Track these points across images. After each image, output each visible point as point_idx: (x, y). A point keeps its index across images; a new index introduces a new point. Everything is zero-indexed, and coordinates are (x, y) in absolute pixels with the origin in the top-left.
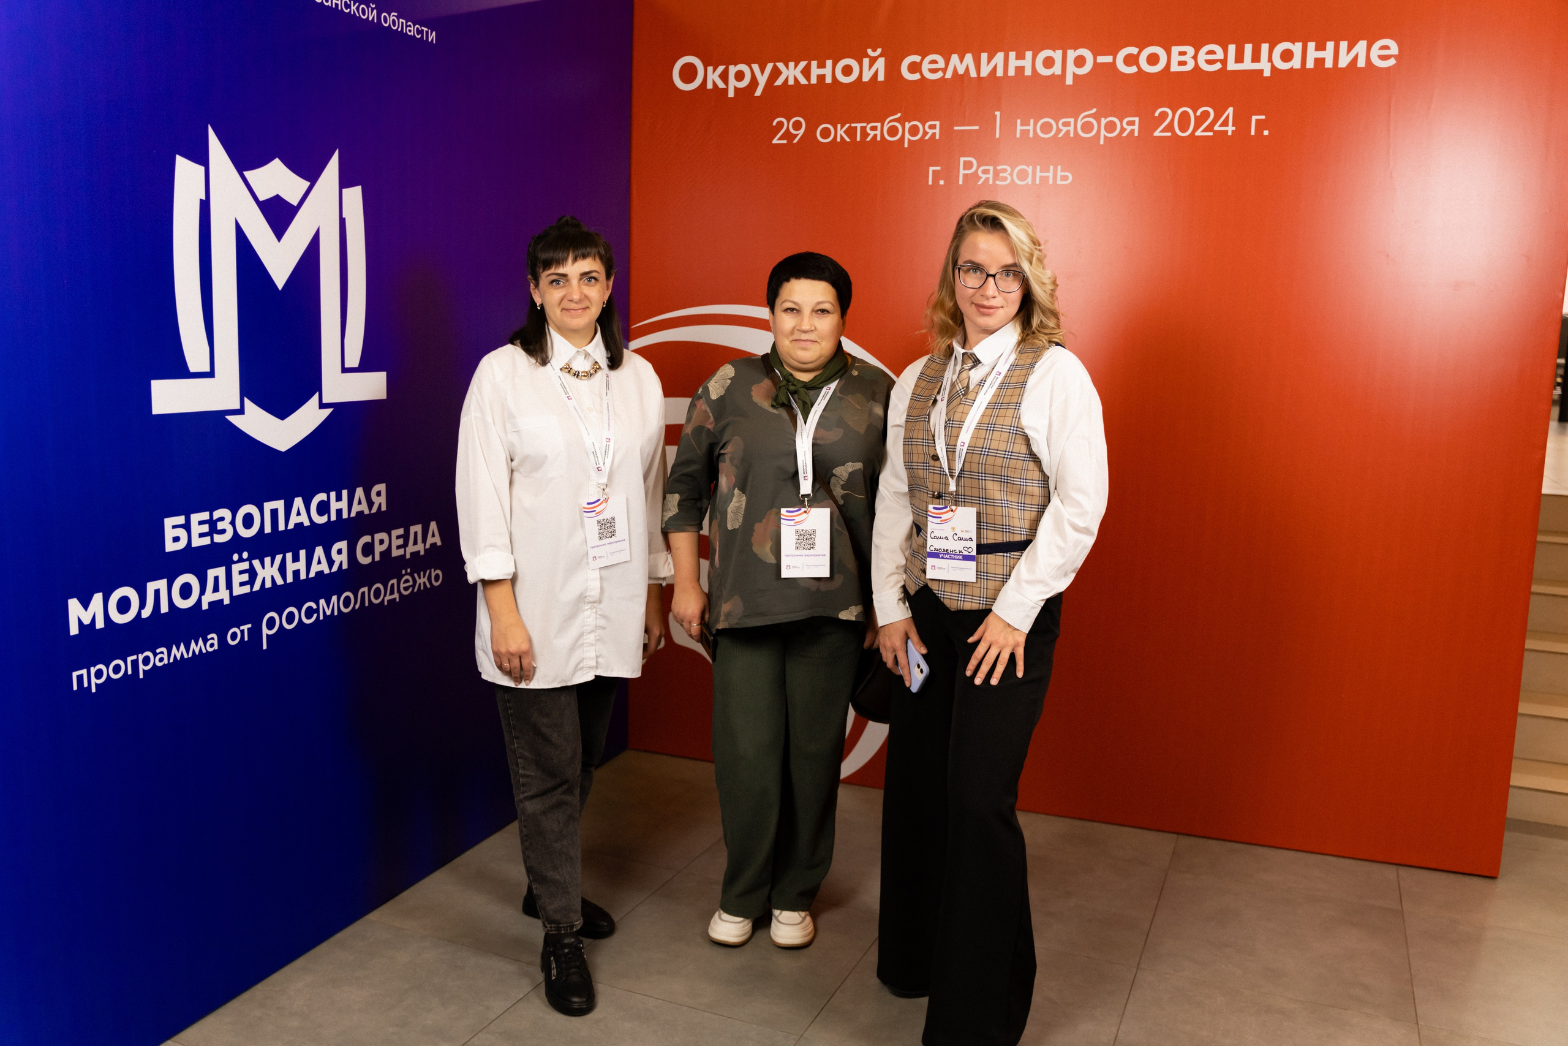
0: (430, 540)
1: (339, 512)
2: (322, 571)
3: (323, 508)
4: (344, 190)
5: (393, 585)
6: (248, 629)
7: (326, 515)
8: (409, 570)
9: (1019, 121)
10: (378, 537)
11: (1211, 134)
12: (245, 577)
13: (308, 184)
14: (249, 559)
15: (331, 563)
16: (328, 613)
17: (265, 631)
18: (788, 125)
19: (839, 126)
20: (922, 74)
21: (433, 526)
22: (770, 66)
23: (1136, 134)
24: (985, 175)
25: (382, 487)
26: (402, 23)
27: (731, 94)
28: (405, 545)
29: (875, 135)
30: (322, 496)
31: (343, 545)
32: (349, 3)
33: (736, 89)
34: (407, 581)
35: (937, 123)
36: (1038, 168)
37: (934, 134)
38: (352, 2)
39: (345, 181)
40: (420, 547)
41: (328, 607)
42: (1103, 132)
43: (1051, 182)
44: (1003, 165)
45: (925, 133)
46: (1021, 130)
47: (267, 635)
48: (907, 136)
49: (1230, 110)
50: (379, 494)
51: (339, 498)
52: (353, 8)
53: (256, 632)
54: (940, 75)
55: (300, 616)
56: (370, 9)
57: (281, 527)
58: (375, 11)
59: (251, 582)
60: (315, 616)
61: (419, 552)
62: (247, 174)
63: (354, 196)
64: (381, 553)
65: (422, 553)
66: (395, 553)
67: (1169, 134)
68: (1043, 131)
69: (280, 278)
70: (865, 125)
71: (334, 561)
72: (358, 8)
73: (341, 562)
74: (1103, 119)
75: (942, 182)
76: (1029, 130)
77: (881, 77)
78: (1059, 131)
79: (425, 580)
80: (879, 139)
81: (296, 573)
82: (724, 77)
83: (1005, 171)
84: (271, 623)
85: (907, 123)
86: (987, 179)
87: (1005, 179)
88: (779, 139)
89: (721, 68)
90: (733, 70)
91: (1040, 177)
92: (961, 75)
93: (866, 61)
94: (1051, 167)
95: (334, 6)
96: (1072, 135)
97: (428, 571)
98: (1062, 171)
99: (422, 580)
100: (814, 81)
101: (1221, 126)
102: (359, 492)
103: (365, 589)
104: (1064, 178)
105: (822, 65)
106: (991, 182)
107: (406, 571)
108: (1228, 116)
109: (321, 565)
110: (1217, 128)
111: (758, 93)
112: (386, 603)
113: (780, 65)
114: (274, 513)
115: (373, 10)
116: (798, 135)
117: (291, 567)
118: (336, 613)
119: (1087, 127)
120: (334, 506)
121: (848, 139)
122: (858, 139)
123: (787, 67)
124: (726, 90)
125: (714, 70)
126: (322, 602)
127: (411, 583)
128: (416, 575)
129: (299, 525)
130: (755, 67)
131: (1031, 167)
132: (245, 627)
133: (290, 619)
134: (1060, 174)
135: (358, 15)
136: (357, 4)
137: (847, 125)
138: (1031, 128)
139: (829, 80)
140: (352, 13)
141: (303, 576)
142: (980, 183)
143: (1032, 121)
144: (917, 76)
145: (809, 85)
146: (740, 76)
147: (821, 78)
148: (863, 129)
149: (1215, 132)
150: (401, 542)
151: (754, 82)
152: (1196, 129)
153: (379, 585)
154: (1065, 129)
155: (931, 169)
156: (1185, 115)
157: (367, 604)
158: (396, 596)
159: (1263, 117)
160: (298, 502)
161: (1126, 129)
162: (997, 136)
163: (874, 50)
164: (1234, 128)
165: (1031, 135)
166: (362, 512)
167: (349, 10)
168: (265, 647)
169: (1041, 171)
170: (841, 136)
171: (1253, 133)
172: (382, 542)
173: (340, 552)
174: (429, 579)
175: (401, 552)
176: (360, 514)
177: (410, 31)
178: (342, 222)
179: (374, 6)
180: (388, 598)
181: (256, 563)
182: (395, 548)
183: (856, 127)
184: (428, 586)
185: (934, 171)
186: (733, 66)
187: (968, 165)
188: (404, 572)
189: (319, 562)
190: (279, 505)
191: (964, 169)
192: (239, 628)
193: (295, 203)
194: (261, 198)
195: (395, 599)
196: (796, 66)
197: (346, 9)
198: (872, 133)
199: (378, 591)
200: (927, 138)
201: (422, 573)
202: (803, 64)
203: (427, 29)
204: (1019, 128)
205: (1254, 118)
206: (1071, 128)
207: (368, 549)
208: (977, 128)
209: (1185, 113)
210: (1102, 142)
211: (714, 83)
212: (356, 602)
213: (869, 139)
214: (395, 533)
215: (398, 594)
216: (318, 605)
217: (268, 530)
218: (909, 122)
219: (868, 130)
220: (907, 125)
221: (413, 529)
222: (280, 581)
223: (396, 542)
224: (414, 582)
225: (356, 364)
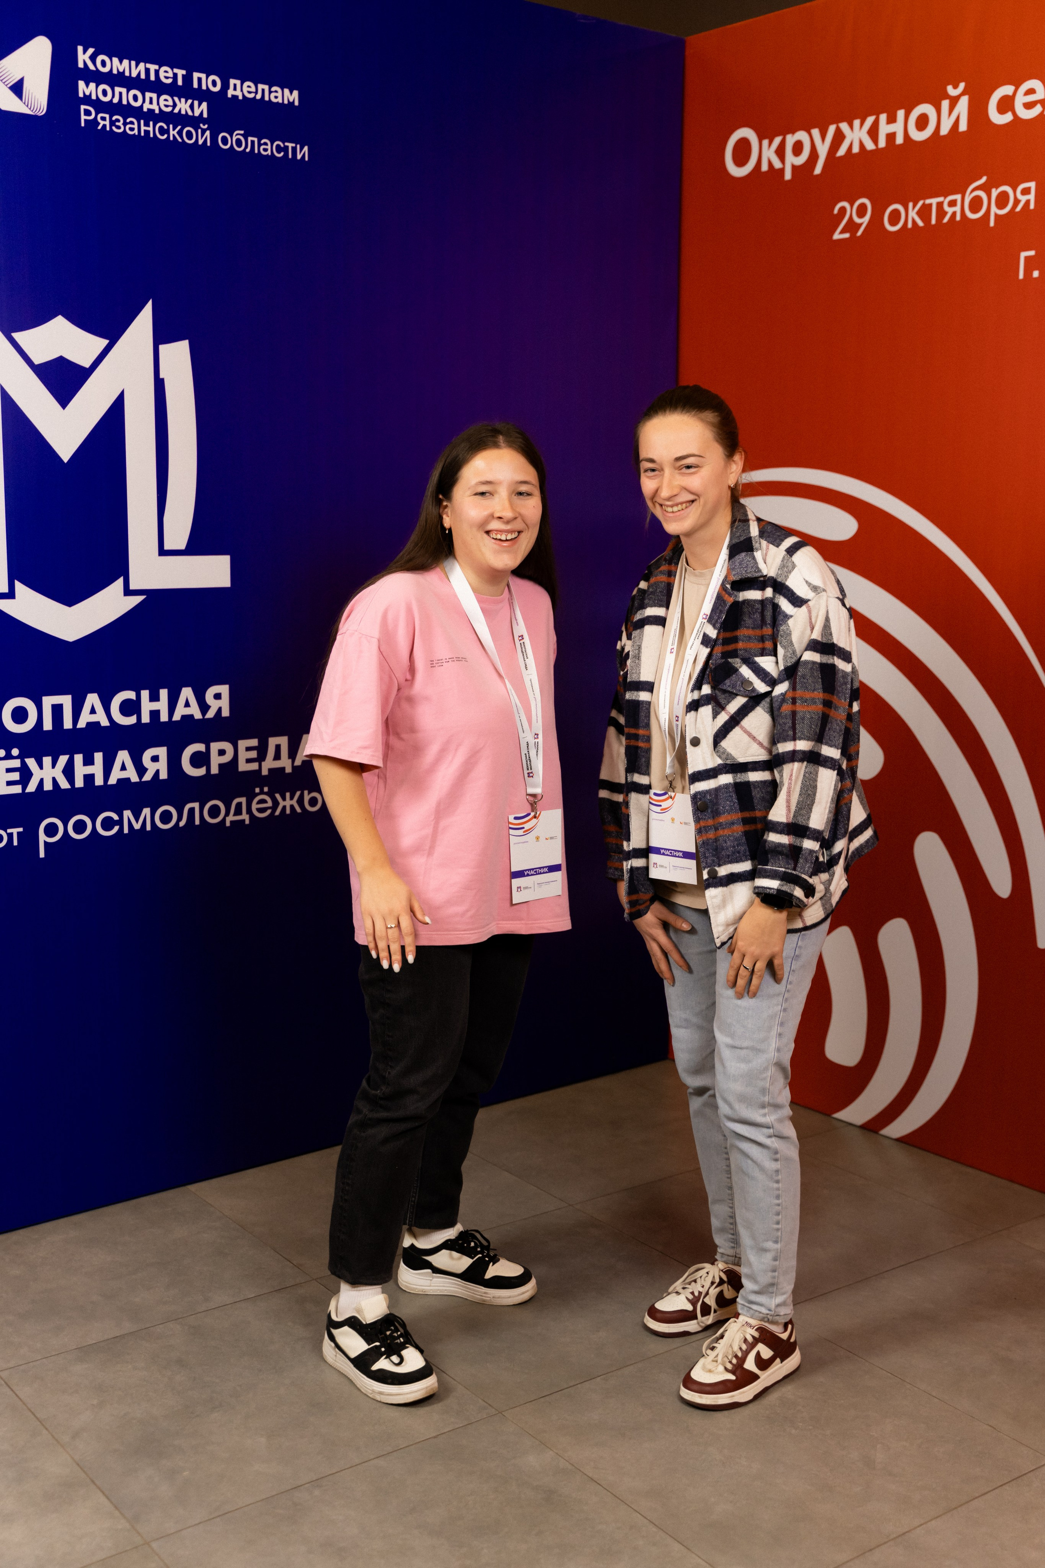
0: (301, 756)
1: (155, 714)
2: (128, 779)
3: (129, 708)
4: (162, 348)
5: (239, 805)
6: (18, 833)
7: (135, 716)
8: (266, 789)
10: (215, 746)
12: (16, 776)
13: (104, 342)
15: (141, 770)
16: (137, 826)
17: (42, 838)
18: (851, 211)
19: (911, 205)
20: (1014, 114)
22: (832, 129)
25: (224, 689)
26: (253, 142)
27: (788, 176)
28: (261, 757)
29: (954, 214)
30: (131, 695)
31: (162, 752)
32: (165, 127)
33: (794, 167)
34: (263, 801)
35: (1032, 185)
37: (1028, 202)
38: (171, 126)
39: (163, 336)
40: (285, 763)
41: (137, 821)
45: (1017, 202)
47: (45, 842)
48: (994, 209)
50: (218, 696)
51: (154, 698)
52: (172, 132)
53: (29, 838)
54: (1038, 110)
55: (94, 825)
56: (200, 131)
57: (68, 724)
58: (208, 133)
59: (23, 782)
60: (116, 828)
61: (283, 769)
62: (16, 336)
63: (178, 352)
64: (221, 766)
65: (289, 770)
66: (243, 767)
69: (65, 448)
70: (941, 199)
71: (146, 770)
72: (180, 133)
73: (158, 770)
75: (1036, 274)
77: (963, 127)
79: (294, 802)
80: (958, 218)
81: (89, 778)
82: (780, 152)
84: (51, 830)
85: (994, 190)
88: (841, 233)
89: (777, 140)
90: (790, 140)
93: (945, 104)
95: (142, 134)
97: (298, 793)
99: (287, 802)
100: (882, 143)
102: (187, 693)
103: (196, 805)
105: (892, 120)
107: (261, 790)
109: (125, 772)
111: (818, 170)
112: (228, 824)
113: (844, 126)
114: (57, 710)
115: (204, 131)
116: (861, 225)
117: (81, 770)
118: (148, 828)
120: (147, 706)
121: (920, 223)
122: (933, 222)
123: (851, 126)
124: (782, 171)
125: (770, 144)
126: (127, 814)
127: (270, 804)
128: (278, 796)
129: (94, 725)
130: (816, 132)
132: (15, 831)
133: (80, 827)
135: (180, 140)
136: (179, 127)
137: (920, 203)
139: (900, 140)
140: (171, 138)
141: (99, 781)
144: (1008, 117)
145: (878, 150)
146: (798, 148)
148: (940, 205)
150: (253, 754)
151: (814, 155)
153: (217, 802)
155: (1023, 255)
157: (197, 822)
158: (245, 817)
160: (93, 699)
163: (956, 87)
166: (191, 716)
167: (166, 136)
168: (42, 855)
170: (914, 220)
172: (222, 752)
173: (155, 759)
174: (300, 801)
175: (254, 766)
176: (187, 717)
177: (265, 150)
178: (159, 385)
179: (206, 126)
180: (231, 818)
181: (31, 762)
182: (244, 761)
183: (931, 205)
184: (299, 810)
185: (1026, 258)
186: (792, 135)
188: (257, 790)
189: (124, 768)
190: (66, 701)
192: (6, 832)
193: (87, 365)
194: (37, 360)
195: (244, 820)
196: (862, 124)
197: (162, 135)
198: (951, 211)
199: (215, 808)
200: (1018, 209)
201: (288, 794)
202: (870, 120)
203: (294, 145)
207: (201, 760)
211: (770, 164)
212: (180, 818)
213: (946, 220)
214: (243, 744)
215: (248, 815)
216: (121, 816)
217: (48, 725)
218: (997, 188)
219: (946, 207)
220: (995, 193)
221: (273, 742)
222: (64, 784)
223: (243, 755)
224: (276, 803)
225: (182, 546)
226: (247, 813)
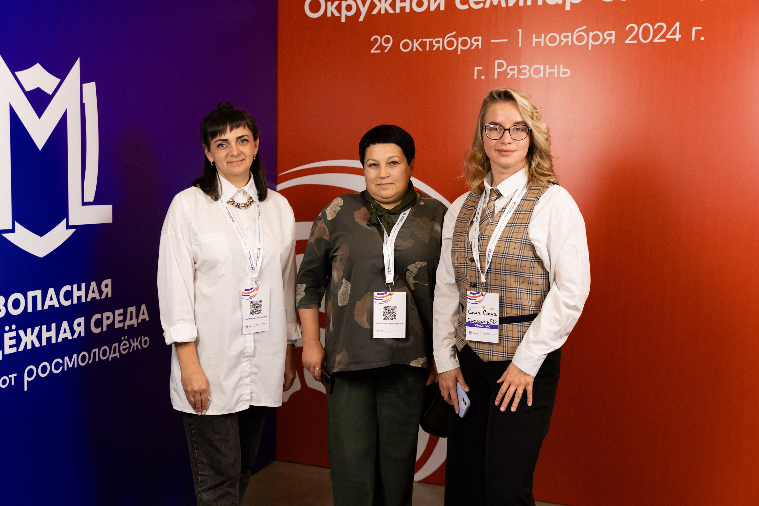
0: (141, 317)
1: (79, 298)
2: (67, 338)
3: (69, 295)
4: (84, 85)
5: (115, 347)
6: (14, 377)
7: (70, 300)
9: (534, 35)
10: (106, 315)
11: (664, 40)
12: (14, 342)
13: (59, 80)
14: (17, 330)
15: (73, 332)
16: (70, 366)
17: (26, 378)
18: (381, 40)
19: (415, 41)
20: (469, 6)
21: (143, 307)
23: (613, 42)
24: (512, 71)
25: (109, 281)
27: (343, 20)
28: (124, 320)
29: (439, 47)
30: (68, 288)
31: (81, 320)
33: (346, 17)
34: (125, 344)
35: (480, 38)
36: (547, 66)
37: (478, 45)
39: (84, 79)
40: (134, 322)
41: (71, 363)
42: (591, 41)
43: (556, 76)
44: (524, 64)
45: (472, 45)
46: (536, 42)
47: (27, 381)
48: (460, 47)
49: (678, 24)
50: (106, 286)
51: (79, 289)
53: (19, 380)
54: (481, 5)
55: (51, 368)
57: (39, 308)
59: (17, 345)
60: (61, 368)
61: (133, 325)
62: (17, 73)
63: (91, 88)
64: (108, 326)
65: (136, 326)
66: (117, 325)
67: (636, 42)
68: (550, 42)
69: (40, 141)
70: (431, 40)
71: (75, 331)
73: (80, 332)
74: (591, 33)
75: (483, 77)
76: (541, 42)
77: (442, 8)
78: (561, 41)
79: (138, 344)
80: (441, 49)
81: (49, 339)
82: (339, 8)
83: (525, 69)
84: (30, 373)
85: (460, 38)
86: (513, 75)
87: (525, 74)
88: (375, 50)
89: (336, 3)
90: (344, 4)
91: (549, 72)
92: (495, 5)
94: (556, 66)
96: (570, 44)
97: (140, 338)
98: (563, 68)
99: (135, 344)
100: (398, 11)
101: (671, 35)
102: (93, 285)
103: (96, 350)
104: (565, 73)
105: (403, 1)
106: (516, 77)
107: (125, 338)
108: (676, 28)
109: (65, 334)
110: (668, 36)
111: (361, 19)
112: (110, 360)
113: (376, 1)
114: (35, 298)
116: (387, 47)
117: (45, 335)
118: (76, 366)
119: (580, 38)
120: (76, 294)
121: (421, 50)
122: (428, 49)
124: (340, 18)
125: (332, 4)
126: (66, 359)
127: (128, 346)
128: (131, 341)
129: (51, 307)
130: (359, 2)
131: (542, 66)
132: (12, 376)
133: (44, 369)
134: (562, 70)
137: (420, 40)
138: (542, 40)
139: (408, 10)
141: (53, 341)
142: (509, 77)
143: (543, 35)
144: (466, 7)
145: (395, 13)
146: (349, 8)
147: (403, 9)
148: (431, 42)
149: (667, 39)
150: (121, 318)
151: (358, 12)
152: (654, 37)
153: (105, 347)
154: (565, 40)
155: (476, 68)
156: (646, 29)
157: (97, 360)
158: (117, 354)
159: (700, 28)
160: (51, 292)
161: (606, 39)
162: (520, 46)
164: (680, 36)
165: (542, 45)
166: (95, 298)
168: (26, 389)
169: (549, 69)
170: (416, 48)
171: (693, 39)
172: (108, 318)
173: (79, 325)
174: (140, 343)
175: (121, 325)
176: (93, 299)
178: (83, 106)
180: (112, 356)
181: (21, 332)
182: (117, 322)
183: (426, 42)
184: (140, 348)
185: (478, 70)
186: (344, 1)
187: (500, 66)
189: (65, 332)
190: (38, 293)
191: (498, 68)
192: (8, 377)
193: (50, 93)
194: (28, 89)
195: (117, 356)
196: (386, 1)
198: (437, 45)
199: (105, 351)
200: (473, 48)
201: (135, 339)
204: (534, 40)
205: (694, 29)
206: (569, 39)
207: (99, 324)
208: (506, 40)
209: (647, 27)
210: (590, 48)
211: (332, 13)
212: (89, 359)
213: (434, 49)
214: (117, 312)
215: (119, 353)
216: (63, 360)
217: (30, 310)
218: (461, 37)
219: (434, 43)
220: (460, 40)
221: (130, 309)
222: (37, 345)
223: (118, 318)
224: (130, 345)
225: (91, 199)
226: (118, 352)
